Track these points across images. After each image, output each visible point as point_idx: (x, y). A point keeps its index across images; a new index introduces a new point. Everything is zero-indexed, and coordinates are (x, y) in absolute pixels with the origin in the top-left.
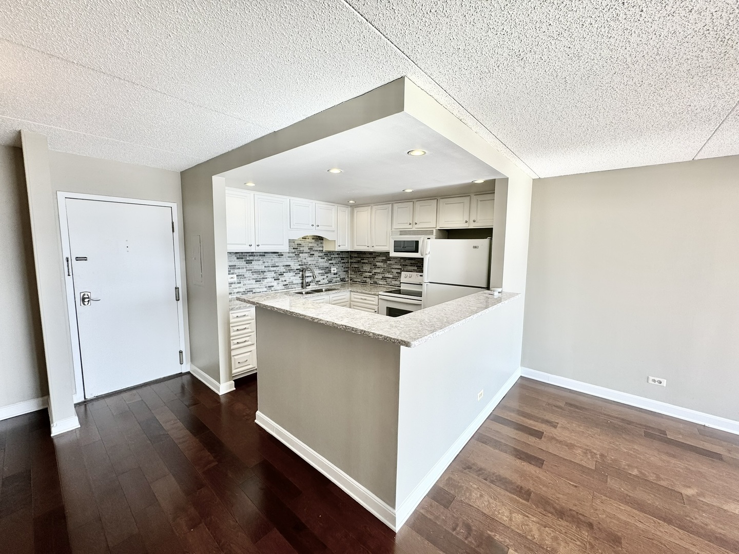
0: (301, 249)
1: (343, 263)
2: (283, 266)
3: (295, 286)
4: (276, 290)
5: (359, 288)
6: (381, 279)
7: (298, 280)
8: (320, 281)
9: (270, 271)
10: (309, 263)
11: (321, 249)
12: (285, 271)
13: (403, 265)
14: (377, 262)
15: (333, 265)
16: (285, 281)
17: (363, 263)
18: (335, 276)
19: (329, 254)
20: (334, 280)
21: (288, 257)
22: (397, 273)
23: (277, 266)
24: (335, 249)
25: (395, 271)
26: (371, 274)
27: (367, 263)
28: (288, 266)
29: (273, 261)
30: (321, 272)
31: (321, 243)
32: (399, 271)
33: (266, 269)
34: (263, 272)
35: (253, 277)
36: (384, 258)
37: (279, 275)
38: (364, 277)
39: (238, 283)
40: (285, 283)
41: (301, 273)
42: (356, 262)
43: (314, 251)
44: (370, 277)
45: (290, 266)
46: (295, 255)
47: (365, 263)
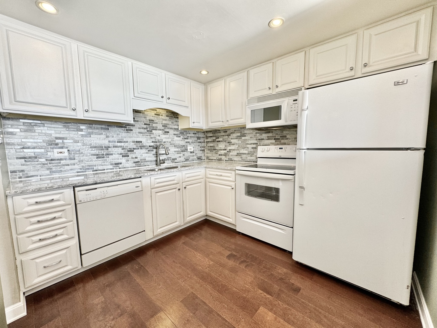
0: (154, 125)
1: (199, 142)
2: (133, 142)
3: (148, 163)
4: (125, 168)
5: (214, 164)
6: (236, 155)
7: (152, 157)
8: (176, 159)
9: (116, 147)
10: (164, 141)
11: (176, 127)
12: (135, 147)
13: (259, 139)
14: (232, 139)
15: (190, 144)
16: (136, 158)
17: (218, 141)
18: (192, 154)
19: (184, 132)
20: (191, 158)
21: (139, 133)
22: (253, 148)
23: (124, 142)
24: (189, 126)
25: (250, 146)
26: (226, 152)
27: (222, 141)
28: (139, 142)
29: (120, 136)
30: (177, 150)
31: (176, 121)
32: (254, 146)
33: (111, 145)
34: (107, 148)
35: (93, 152)
36: (239, 134)
37: (128, 151)
38: (219, 155)
39: (70, 159)
40: (136, 160)
41: (155, 150)
42: (211, 142)
43: (168, 128)
44: (225, 155)
45: (141, 142)
46: (147, 131)
47: (220, 141)
